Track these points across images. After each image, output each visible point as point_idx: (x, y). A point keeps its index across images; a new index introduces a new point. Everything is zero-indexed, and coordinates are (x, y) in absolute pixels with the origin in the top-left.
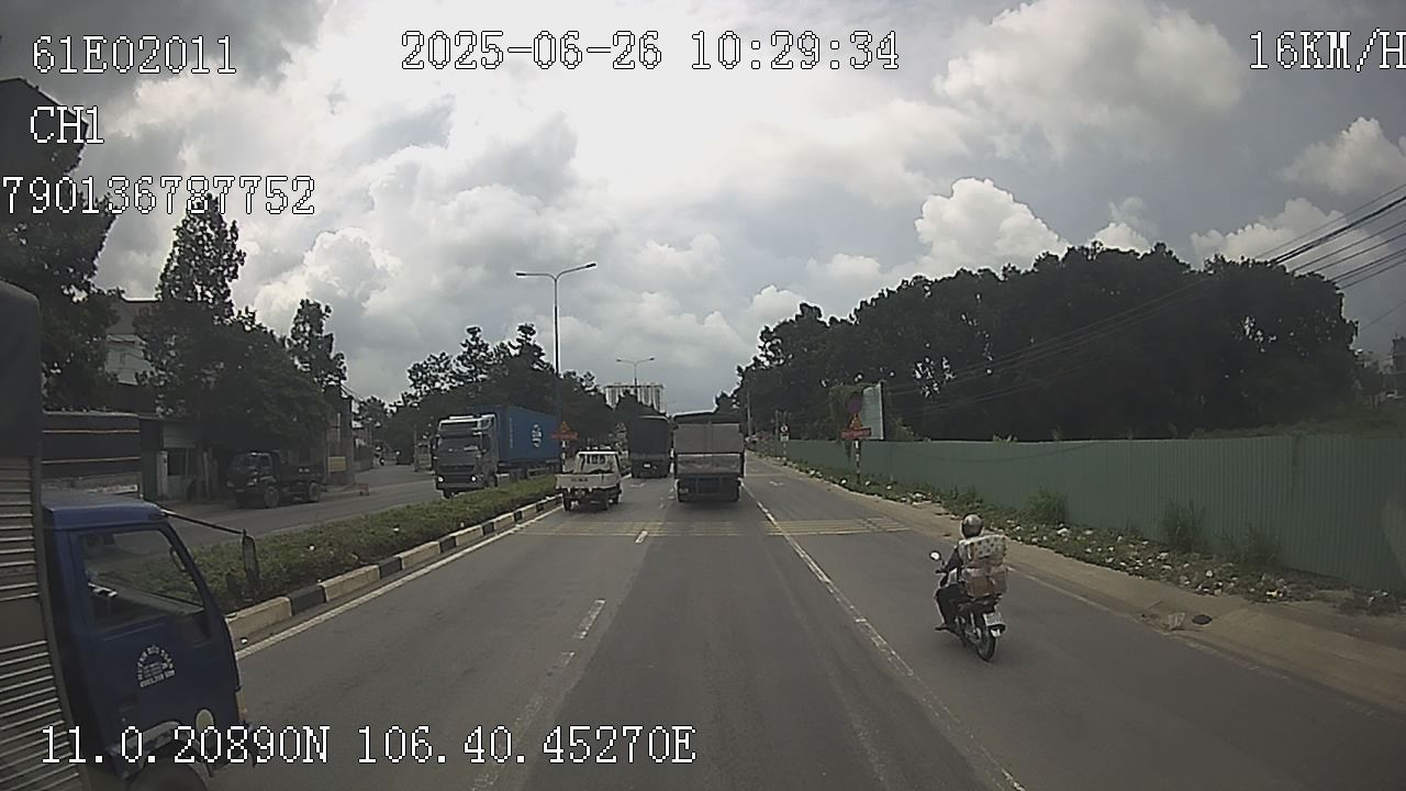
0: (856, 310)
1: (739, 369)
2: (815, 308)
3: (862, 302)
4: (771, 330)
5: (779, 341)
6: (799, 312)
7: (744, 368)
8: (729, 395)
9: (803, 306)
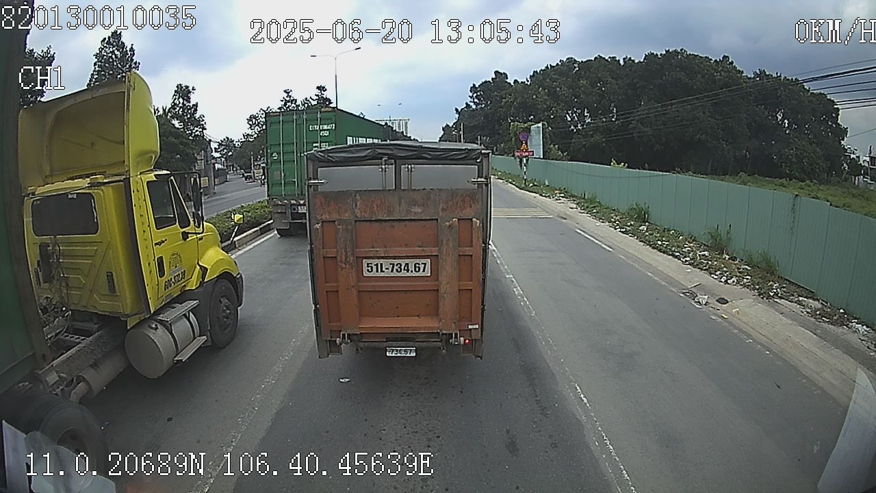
0: (531, 76)
1: (457, 110)
2: (504, 73)
3: (534, 72)
4: (477, 86)
5: (482, 93)
6: (494, 77)
7: (460, 110)
8: (451, 126)
9: (496, 72)
